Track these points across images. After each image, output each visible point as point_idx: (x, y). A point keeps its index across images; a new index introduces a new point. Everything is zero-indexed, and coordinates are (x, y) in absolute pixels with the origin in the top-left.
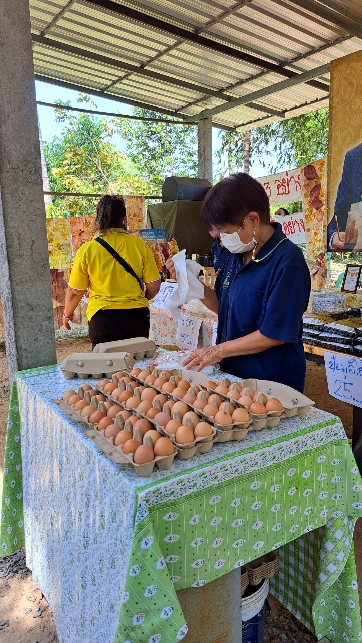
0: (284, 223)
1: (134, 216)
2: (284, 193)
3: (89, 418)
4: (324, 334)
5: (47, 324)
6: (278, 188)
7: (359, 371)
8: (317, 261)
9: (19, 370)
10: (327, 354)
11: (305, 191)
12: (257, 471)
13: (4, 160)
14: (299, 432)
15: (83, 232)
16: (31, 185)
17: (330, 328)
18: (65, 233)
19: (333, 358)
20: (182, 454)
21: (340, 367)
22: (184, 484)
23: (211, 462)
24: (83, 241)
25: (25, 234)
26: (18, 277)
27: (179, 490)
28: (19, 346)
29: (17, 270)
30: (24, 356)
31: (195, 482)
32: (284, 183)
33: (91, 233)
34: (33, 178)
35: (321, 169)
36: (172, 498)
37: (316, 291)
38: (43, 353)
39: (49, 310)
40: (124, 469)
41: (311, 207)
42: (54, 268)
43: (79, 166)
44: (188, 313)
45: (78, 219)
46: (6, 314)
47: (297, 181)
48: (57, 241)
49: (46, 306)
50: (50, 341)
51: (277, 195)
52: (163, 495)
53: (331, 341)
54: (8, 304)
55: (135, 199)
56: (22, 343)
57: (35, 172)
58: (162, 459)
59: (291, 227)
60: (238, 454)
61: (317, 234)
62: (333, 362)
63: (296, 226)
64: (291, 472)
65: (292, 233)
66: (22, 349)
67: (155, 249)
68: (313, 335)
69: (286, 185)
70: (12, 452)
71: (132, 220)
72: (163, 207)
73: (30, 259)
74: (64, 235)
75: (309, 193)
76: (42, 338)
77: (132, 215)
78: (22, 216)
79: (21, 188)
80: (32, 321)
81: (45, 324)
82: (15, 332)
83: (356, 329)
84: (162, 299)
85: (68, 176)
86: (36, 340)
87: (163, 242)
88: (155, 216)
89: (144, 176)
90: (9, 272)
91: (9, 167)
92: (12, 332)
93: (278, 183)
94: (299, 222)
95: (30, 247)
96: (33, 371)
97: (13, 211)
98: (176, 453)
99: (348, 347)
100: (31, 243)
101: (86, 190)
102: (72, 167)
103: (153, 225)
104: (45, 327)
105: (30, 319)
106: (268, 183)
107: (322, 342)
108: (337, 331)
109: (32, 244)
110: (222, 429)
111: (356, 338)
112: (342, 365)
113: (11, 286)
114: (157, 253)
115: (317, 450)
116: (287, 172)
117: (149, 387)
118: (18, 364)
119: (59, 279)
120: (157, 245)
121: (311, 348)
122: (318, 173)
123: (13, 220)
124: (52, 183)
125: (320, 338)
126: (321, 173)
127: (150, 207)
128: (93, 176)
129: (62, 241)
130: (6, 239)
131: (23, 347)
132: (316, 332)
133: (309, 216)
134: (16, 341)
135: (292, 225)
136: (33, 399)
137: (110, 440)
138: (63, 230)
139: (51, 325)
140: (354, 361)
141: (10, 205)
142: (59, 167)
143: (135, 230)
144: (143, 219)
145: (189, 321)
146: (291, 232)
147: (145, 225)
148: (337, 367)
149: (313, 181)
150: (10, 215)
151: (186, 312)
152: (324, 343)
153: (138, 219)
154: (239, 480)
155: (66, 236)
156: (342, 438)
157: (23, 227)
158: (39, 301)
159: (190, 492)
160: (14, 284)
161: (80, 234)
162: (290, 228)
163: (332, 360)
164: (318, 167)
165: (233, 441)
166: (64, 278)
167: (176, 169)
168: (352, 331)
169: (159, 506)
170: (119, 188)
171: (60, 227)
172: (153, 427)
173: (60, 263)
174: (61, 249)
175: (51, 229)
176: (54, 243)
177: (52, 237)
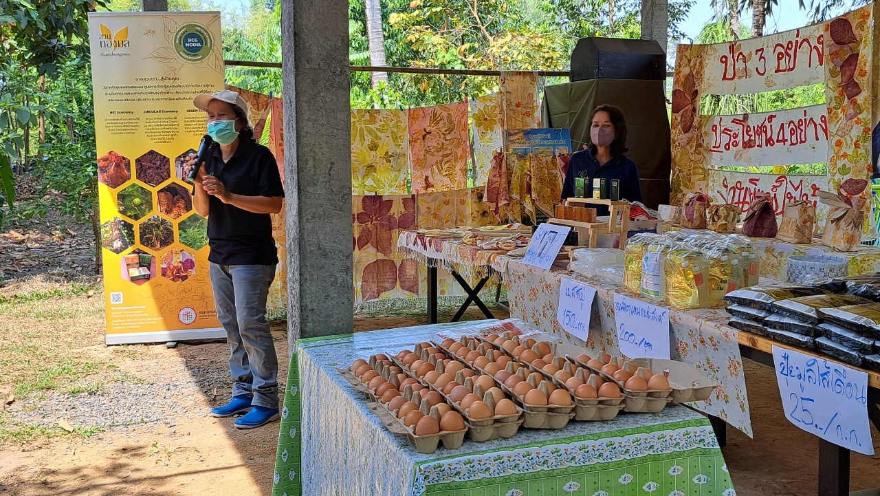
0: (792, 122)
1: (518, 105)
2: (788, 68)
3: (376, 390)
4: (772, 318)
5: (344, 276)
6: (779, 59)
7: (821, 378)
8: (840, 194)
9: (301, 338)
10: (777, 350)
11: (832, 65)
12: (574, 468)
13: (302, 59)
14: (642, 429)
15: (429, 133)
16: (334, 90)
17: (781, 308)
18: (398, 136)
19: (785, 357)
20: (474, 432)
21: (795, 372)
22: (473, 466)
23: (512, 447)
24: (428, 149)
25: (323, 154)
26: (309, 211)
27: (466, 472)
28: (304, 304)
29: (308, 202)
30: (310, 319)
31: (488, 466)
32: (790, 49)
33: (442, 136)
34: (337, 80)
35: (861, 26)
36: (457, 479)
37: (840, 251)
38: (335, 316)
39: (347, 257)
40: (407, 445)
41: (841, 94)
42: (376, 193)
43: (438, 9)
44: (577, 276)
45: (421, 112)
46: (291, 260)
47: (815, 47)
48: (385, 149)
49: (344, 251)
50: (346, 301)
51: (776, 72)
52: (446, 473)
53: (783, 330)
54: (295, 248)
55: (521, 77)
56: (309, 300)
57: (341, 72)
58: (448, 434)
59: (802, 130)
60: (549, 443)
61: (841, 143)
62: (785, 363)
63: (811, 128)
64: (626, 479)
65: (801, 142)
66: (308, 309)
67: (550, 165)
68: (756, 319)
69: (791, 52)
70: (286, 452)
71: (514, 113)
72: (571, 89)
73: (328, 186)
74: (396, 138)
75: (839, 69)
76: (336, 295)
77: (514, 105)
78: (319, 131)
79: (322, 94)
80: (324, 271)
81: (341, 277)
82: (301, 285)
83: (818, 312)
84: (539, 251)
85: (418, 27)
86: (327, 297)
87: (565, 152)
88: (556, 105)
89: (558, 24)
90: (299, 203)
91: (308, 66)
92: (297, 285)
93: (780, 49)
94: (818, 121)
95: (327, 172)
96: (320, 341)
97: (310, 124)
98: (467, 429)
99: (805, 339)
100: (329, 166)
101: (444, 57)
102: (426, 10)
103: (552, 121)
104: (340, 280)
105: (322, 268)
106: (762, 50)
107: (769, 330)
108: (793, 313)
109: (331, 168)
110: (532, 411)
111: (816, 325)
112: (797, 368)
113: (299, 222)
114: (554, 171)
115: (669, 456)
116: (798, 30)
117: (457, 359)
118: (301, 330)
119: (384, 212)
120: (554, 157)
121: (753, 339)
122: (856, 32)
123: (309, 135)
124: (390, 40)
125: (766, 323)
126: (861, 32)
127: (549, 91)
128: (461, 28)
129: (392, 149)
130: (298, 160)
131: (310, 306)
132: (762, 315)
133: (834, 111)
134: (301, 297)
135: (803, 127)
136: (316, 373)
137: (394, 413)
138: (395, 130)
139: (349, 278)
140: (814, 363)
141: (306, 117)
142: (402, 12)
143: (516, 131)
144: (533, 112)
145: (576, 289)
146: (799, 140)
147: (537, 122)
148: (791, 371)
149: (846, 48)
150: (306, 129)
151: (574, 275)
152: (772, 333)
153: (525, 111)
154: (548, 475)
155: (399, 140)
156: (711, 447)
157: (320, 145)
158: (335, 245)
159: (480, 476)
160: (304, 219)
161: (424, 137)
162: (799, 131)
163: (783, 360)
164: (857, 21)
165: (549, 430)
166: (392, 212)
167: (619, 10)
168: (813, 314)
169: (440, 486)
170: (505, 48)
171: (391, 124)
172: (443, 400)
173: (387, 185)
174: (390, 161)
175: (377, 129)
176: (380, 152)
177: (376, 141)
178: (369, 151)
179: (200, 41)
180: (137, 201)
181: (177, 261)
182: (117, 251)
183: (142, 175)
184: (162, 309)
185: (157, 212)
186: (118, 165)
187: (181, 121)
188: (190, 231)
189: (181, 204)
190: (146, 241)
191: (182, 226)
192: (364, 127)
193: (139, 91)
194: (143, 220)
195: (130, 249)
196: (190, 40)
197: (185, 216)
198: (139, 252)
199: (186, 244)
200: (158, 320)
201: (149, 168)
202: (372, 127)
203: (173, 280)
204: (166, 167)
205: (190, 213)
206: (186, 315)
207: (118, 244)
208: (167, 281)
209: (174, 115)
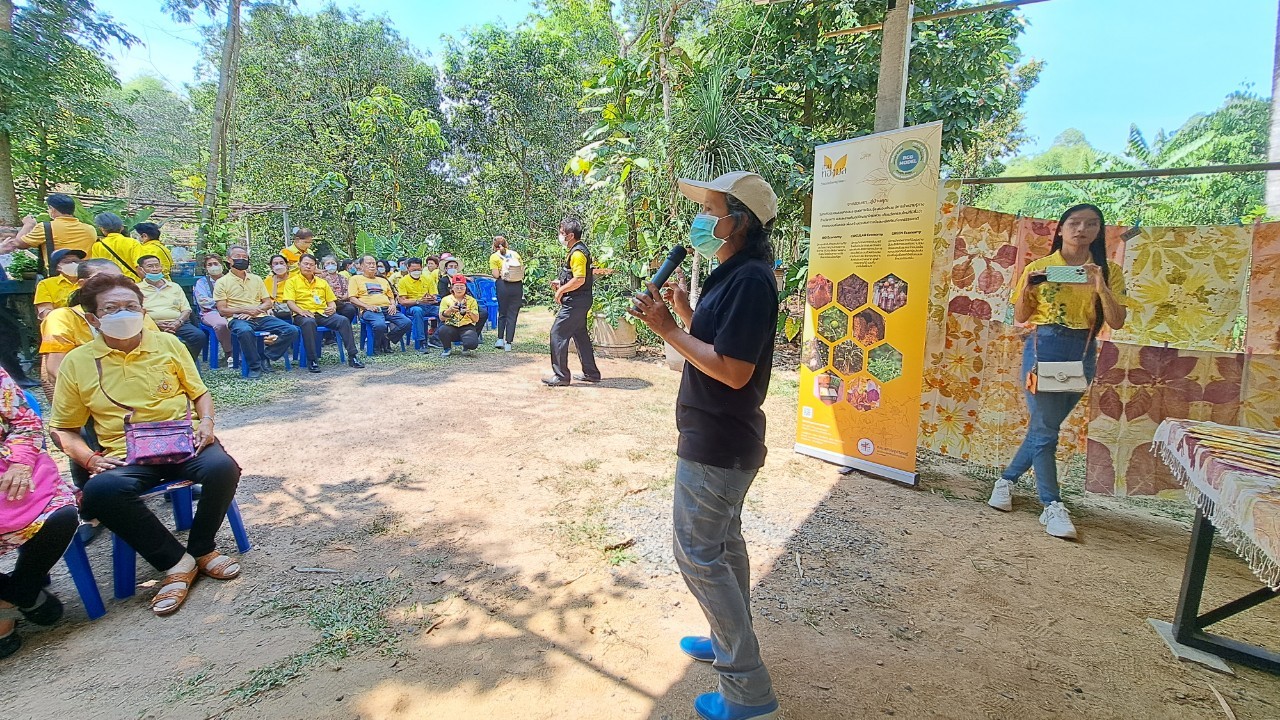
18: (1229, 263)
42: (1167, 344)
48: (1199, 282)
74: (1225, 266)
119: (1178, 373)
129: (1213, 282)
138: (1223, 255)
155: (1231, 270)
166: (1192, 375)
173: (1194, 335)
174: (1206, 301)
175: (1186, 253)
176: (1189, 286)
177: (1182, 271)
178: (1167, 283)
179: (916, 157)
180: (835, 323)
181: (863, 388)
182: (813, 369)
183: (842, 298)
184: (842, 433)
185: (850, 337)
186: (822, 288)
187: (885, 244)
188: (879, 361)
189: (874, 331)
190: (838, 365)
191: (872, 354)
192: (1161, 250)
193: (849, 215)
194: (838, 342)
195: (822, 370)
196: (905, 157)
197: (876, 345)
198: (831, 373)
199: (873, 374)
200: (838, 442)
201: (849, 292)
202: (1178, 250)
203: (857, 407)
204: (865, 291)
205: (882, 342)
206: (865, 446)
207: (814, 362)
208: (850, 407)
209: (879, 238)
